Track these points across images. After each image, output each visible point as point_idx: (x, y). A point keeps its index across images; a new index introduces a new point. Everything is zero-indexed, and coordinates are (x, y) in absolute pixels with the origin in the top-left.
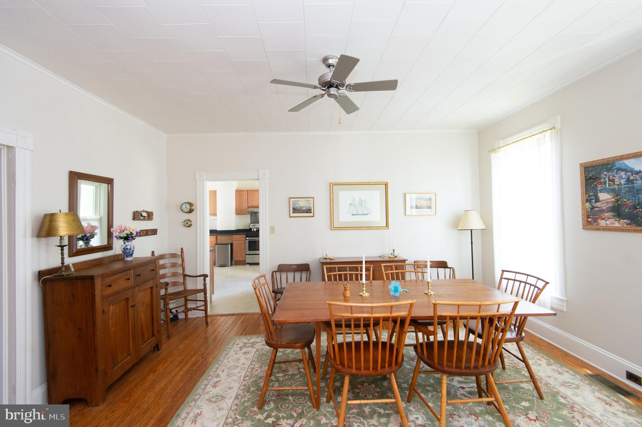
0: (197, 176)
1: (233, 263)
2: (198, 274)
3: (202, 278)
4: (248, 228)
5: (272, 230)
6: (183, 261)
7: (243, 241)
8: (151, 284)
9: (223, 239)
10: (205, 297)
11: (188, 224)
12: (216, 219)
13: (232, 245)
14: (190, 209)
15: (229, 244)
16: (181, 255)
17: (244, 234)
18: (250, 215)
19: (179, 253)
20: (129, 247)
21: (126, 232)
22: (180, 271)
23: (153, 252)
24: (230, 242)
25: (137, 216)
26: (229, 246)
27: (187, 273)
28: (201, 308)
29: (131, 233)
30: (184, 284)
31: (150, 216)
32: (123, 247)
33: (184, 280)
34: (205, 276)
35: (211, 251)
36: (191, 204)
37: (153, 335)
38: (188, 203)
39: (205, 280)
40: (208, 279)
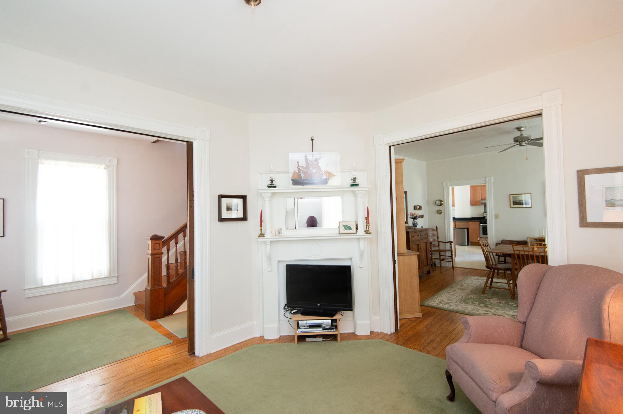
0: (444, 184)
1: (470, 243)
2: (447, 241)
3: (450, 243)
4: (482, 216)
5: (497, 217)
6: (437, 233)
7: (478, 227)
8: (426, 241)
9: (460, 224)
10: (452, 254)
11: (439, 212)
12: (454, 209)
13: (468, 229)
14: (441, 204)
15: (465, 228)
16: (436, 230)
17: (479, 221)
18: (483, 206)
19: (435, 229)
20: (416, 223)
21: (414, 216)
22: (436, 238)
23: (422, 227)
24: (466, 227)
25: (415, 208)
26: (465, 230)
27: (440, 240)
28: (449, 260)
29: (417, 216)
30: (439, 246)
31: (420, 208)
32: (413, 222)
33: (439, 244)
34: (451, 242)
35: (453, 229)
36: (441, 201)
37: (428, 265)
38: (439, 200)
39: (451, 245)
40: (453, 244)
